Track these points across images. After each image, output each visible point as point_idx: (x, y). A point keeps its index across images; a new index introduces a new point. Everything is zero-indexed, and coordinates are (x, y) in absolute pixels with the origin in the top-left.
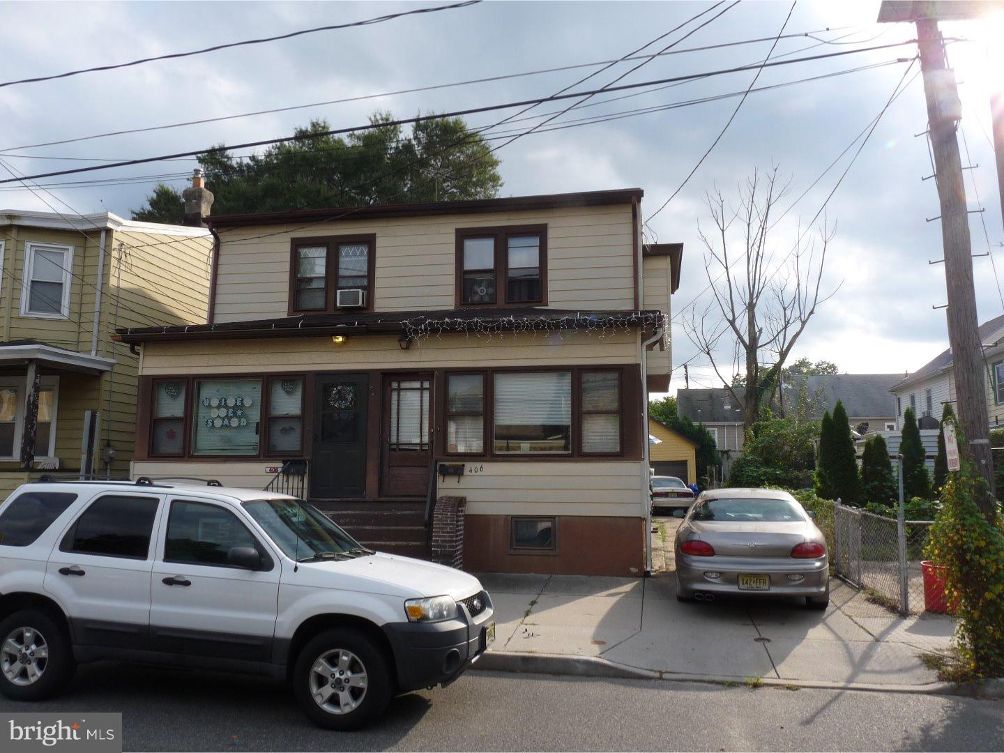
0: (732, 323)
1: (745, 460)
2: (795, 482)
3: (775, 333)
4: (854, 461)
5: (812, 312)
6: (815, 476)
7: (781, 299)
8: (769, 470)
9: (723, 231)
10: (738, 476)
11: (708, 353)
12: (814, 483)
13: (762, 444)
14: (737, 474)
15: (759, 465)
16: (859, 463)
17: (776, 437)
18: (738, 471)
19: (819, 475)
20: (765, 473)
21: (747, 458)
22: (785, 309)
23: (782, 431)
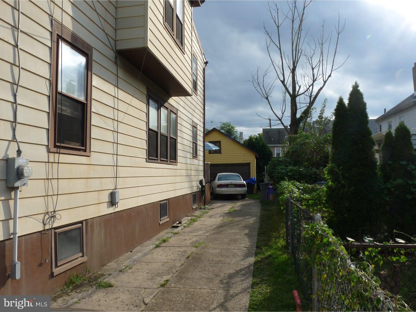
0: (283, 82)
1: (278, 161)
2: (313, 176)
3: (308, 87)
4: (373, 155)
5: (330, 76)
6: (326, 173)
7: (311, 63)
8: (295, 168)
9: (278, 27)
10: (272, 173)
11: (267, 98)
12: (325, 180)
13: (292, 150)
14: (272, 171)
15: (288, 165)
16: (377, 156)
17: (302, 144)
18: (272, 169)
19: (331, 172)
20: (291, 170)
21: (280, 159)
22: (313, 69)
23: (307, 141)
